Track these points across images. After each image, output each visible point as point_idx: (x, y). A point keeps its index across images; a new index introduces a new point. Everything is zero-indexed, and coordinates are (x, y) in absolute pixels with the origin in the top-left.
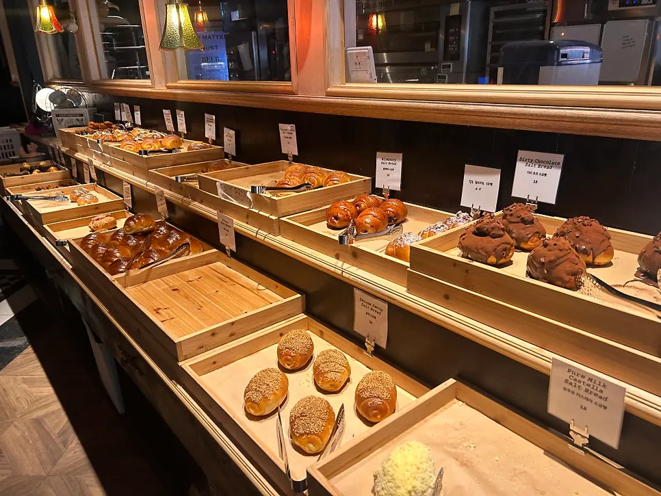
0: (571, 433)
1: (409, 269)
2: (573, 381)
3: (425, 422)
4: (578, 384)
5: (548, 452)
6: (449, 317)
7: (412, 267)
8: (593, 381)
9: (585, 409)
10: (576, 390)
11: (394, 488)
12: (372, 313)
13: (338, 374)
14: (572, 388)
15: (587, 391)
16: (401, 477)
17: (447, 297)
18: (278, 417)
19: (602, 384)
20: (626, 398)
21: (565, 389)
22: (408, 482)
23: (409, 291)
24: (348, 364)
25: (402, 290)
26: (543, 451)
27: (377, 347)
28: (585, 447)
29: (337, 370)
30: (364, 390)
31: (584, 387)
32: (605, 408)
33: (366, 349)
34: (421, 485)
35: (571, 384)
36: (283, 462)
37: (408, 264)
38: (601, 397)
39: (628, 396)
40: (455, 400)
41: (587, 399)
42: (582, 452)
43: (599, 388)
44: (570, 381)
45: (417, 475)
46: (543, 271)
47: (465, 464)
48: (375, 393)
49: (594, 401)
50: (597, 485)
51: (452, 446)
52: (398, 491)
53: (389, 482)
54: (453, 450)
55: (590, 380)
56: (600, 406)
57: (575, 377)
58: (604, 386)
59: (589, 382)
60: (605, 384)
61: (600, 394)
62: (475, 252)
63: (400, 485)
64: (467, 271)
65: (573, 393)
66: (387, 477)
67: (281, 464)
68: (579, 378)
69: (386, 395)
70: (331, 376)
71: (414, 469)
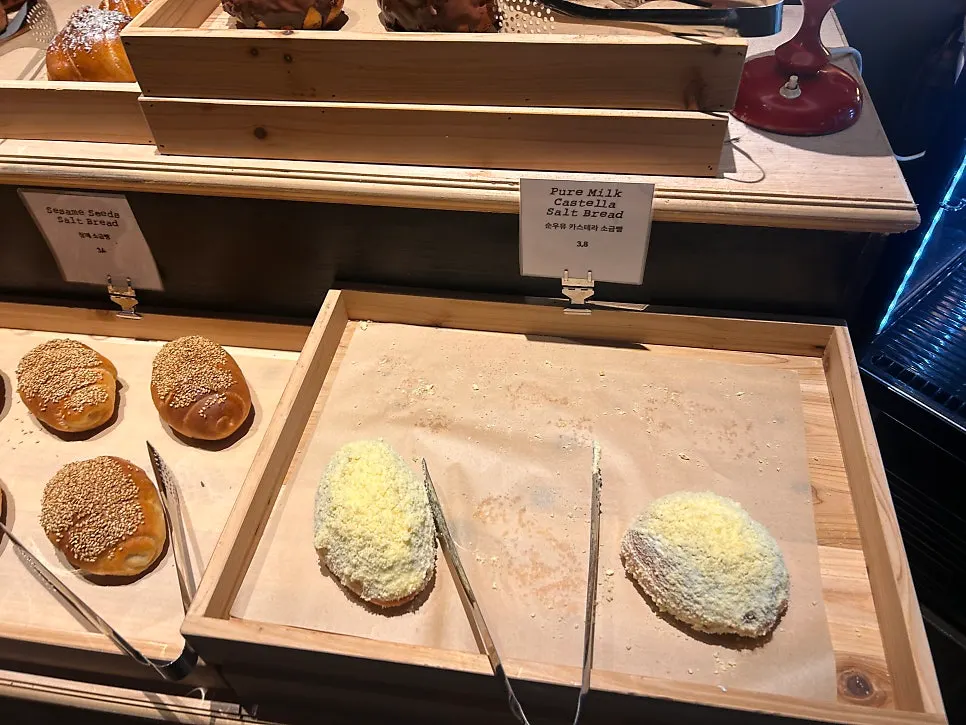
0: (565, 291)
1: (142, 98)
2: (562, 209)
3: (328, 389)
4: (571, 208)
5: (534, 335)
6: (284, 174)
7: (146, 91)
8: (597, 193)
9: (586, 244)
10: (568, 220)
11: (379, 554)
12: (92, 229)
13: (94, 387)
14: (560, 220)
15: (587, 213)
16: (381, 528)
17: (261, 134)
18: (10, 544)
19: (613, 193)
20: (655, 200)
21: (548, 226)
22: (396, 528)
23: (163, 149)
24: (100, 357)
25: (148, 153)
26: (524, 336)
27: (141, 294)
28: (589, 302)
29: (86, 382)
30: (175, 392)
31: (581, 210)
32: (620, 229)
33: (118, 308)
34: (415, 514)
35: (558, 213)
36: (104, 637)
37: (135, 87)
38: (612, 215)
39: (658, 197)
40: (350, 323)
41: (588, 228)
42: (588, 312)
43: (609, 201)
44: (557, 208)
45: (402, 503)
46: (429, 11)
47: (439, 425)
48: (201, 387)
49: (600, 226)
50: (617, 347)
51: (399, 406)
52: (389, 553)
53: (362, 548)
54: (405, 413)
55: (592, 193)
56: (612, 229)
57: (565, 198)
58: (617, 194)
59: (592, 198)
60: (618, 191)
61: (612, 210)
62: (275, 11)
63: (384, 542)
64: (288, 59)
65: (563, 226)
66: (352, 543)
67: (100, 643)
68: (574, 197)
69: (224, 379)
70: (79, 399)
71: (391, 498)
